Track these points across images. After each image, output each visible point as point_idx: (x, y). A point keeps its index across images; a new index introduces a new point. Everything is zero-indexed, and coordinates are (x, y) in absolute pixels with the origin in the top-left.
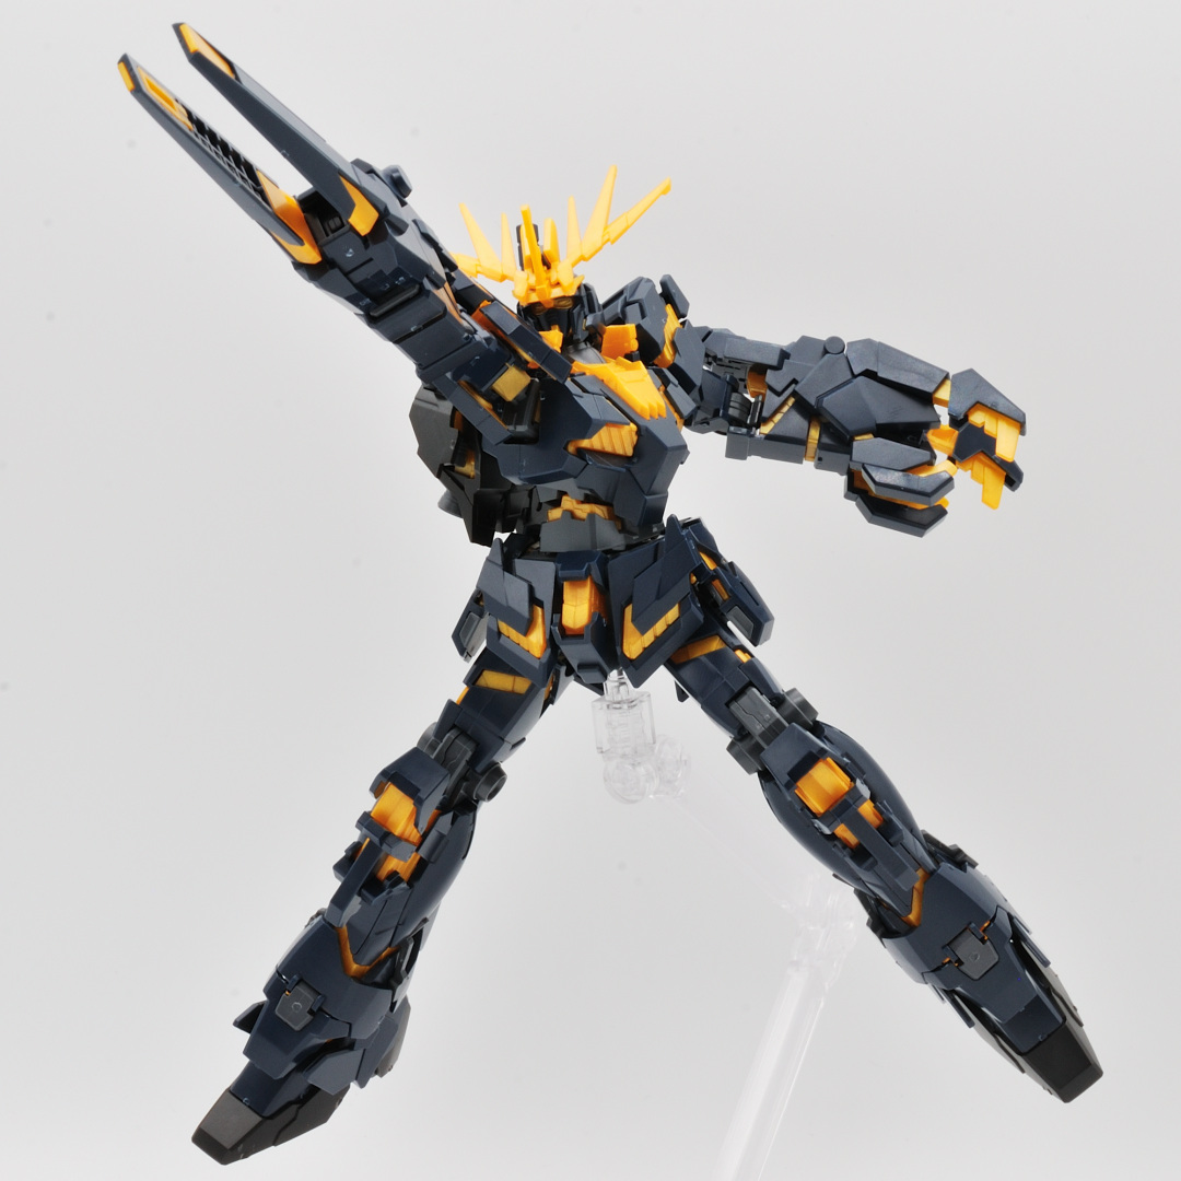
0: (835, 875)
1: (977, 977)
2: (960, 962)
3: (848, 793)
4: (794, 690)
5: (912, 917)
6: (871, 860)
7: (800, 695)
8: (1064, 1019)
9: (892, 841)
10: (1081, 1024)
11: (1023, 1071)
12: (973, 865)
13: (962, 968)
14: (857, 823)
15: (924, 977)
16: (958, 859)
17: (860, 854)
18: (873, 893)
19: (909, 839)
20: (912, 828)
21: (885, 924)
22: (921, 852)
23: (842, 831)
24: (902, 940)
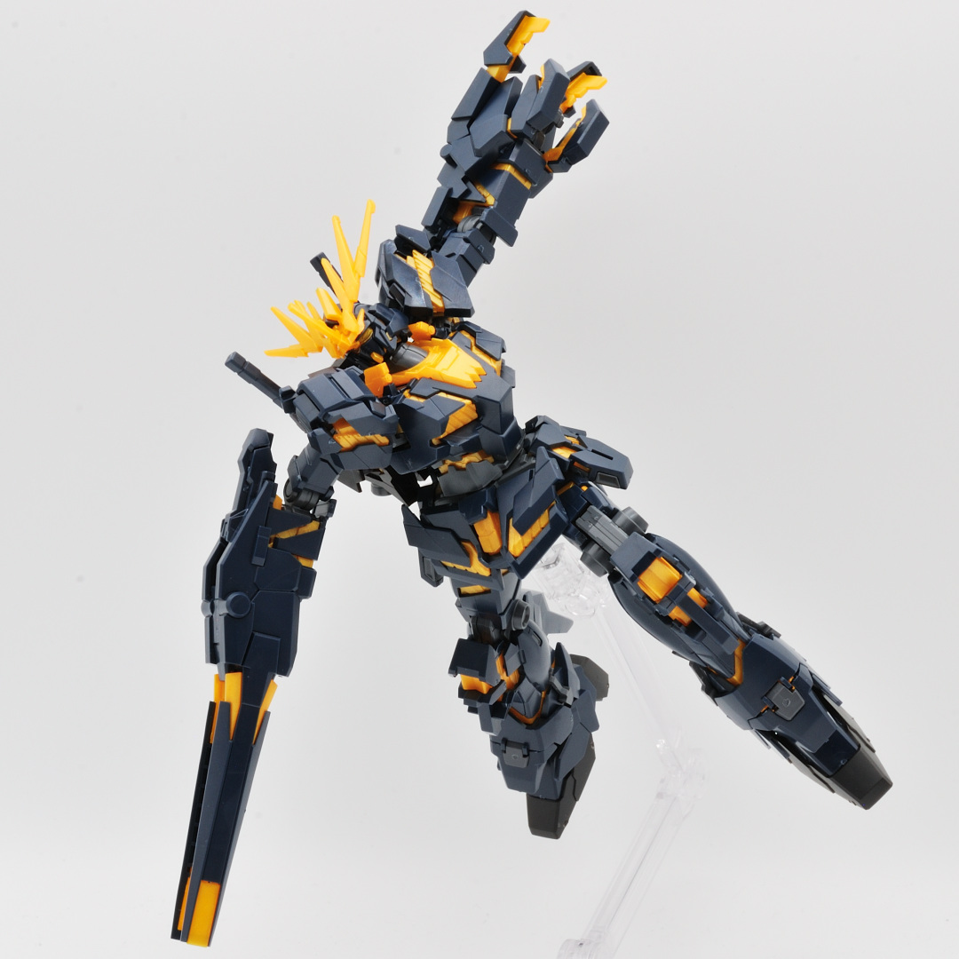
0: (674, 652)
1: (790, 719)
2: (775, 708)
3: (679, 581)
4: (629, 508)
5: (736, 678)
6: (701, 633)
7: (634, 512)
8: (859, 746)
9: (716, 617)
10: (873, 751)
11: (833, 791)
12: (778, 636)
13: (778, 712)
14: (687, 605)
15: (748, 724)
16: (765, 631)
17: (692, 629)
18: (704, 663)
19: (727, 617)
20: (729, 610)
21: (715, 686)
22: (738, 627)
23: (676, 613)
24: (730, 696)
